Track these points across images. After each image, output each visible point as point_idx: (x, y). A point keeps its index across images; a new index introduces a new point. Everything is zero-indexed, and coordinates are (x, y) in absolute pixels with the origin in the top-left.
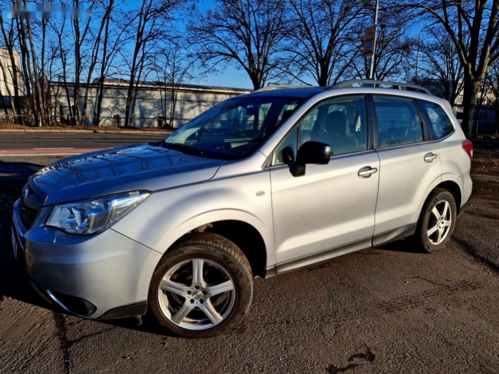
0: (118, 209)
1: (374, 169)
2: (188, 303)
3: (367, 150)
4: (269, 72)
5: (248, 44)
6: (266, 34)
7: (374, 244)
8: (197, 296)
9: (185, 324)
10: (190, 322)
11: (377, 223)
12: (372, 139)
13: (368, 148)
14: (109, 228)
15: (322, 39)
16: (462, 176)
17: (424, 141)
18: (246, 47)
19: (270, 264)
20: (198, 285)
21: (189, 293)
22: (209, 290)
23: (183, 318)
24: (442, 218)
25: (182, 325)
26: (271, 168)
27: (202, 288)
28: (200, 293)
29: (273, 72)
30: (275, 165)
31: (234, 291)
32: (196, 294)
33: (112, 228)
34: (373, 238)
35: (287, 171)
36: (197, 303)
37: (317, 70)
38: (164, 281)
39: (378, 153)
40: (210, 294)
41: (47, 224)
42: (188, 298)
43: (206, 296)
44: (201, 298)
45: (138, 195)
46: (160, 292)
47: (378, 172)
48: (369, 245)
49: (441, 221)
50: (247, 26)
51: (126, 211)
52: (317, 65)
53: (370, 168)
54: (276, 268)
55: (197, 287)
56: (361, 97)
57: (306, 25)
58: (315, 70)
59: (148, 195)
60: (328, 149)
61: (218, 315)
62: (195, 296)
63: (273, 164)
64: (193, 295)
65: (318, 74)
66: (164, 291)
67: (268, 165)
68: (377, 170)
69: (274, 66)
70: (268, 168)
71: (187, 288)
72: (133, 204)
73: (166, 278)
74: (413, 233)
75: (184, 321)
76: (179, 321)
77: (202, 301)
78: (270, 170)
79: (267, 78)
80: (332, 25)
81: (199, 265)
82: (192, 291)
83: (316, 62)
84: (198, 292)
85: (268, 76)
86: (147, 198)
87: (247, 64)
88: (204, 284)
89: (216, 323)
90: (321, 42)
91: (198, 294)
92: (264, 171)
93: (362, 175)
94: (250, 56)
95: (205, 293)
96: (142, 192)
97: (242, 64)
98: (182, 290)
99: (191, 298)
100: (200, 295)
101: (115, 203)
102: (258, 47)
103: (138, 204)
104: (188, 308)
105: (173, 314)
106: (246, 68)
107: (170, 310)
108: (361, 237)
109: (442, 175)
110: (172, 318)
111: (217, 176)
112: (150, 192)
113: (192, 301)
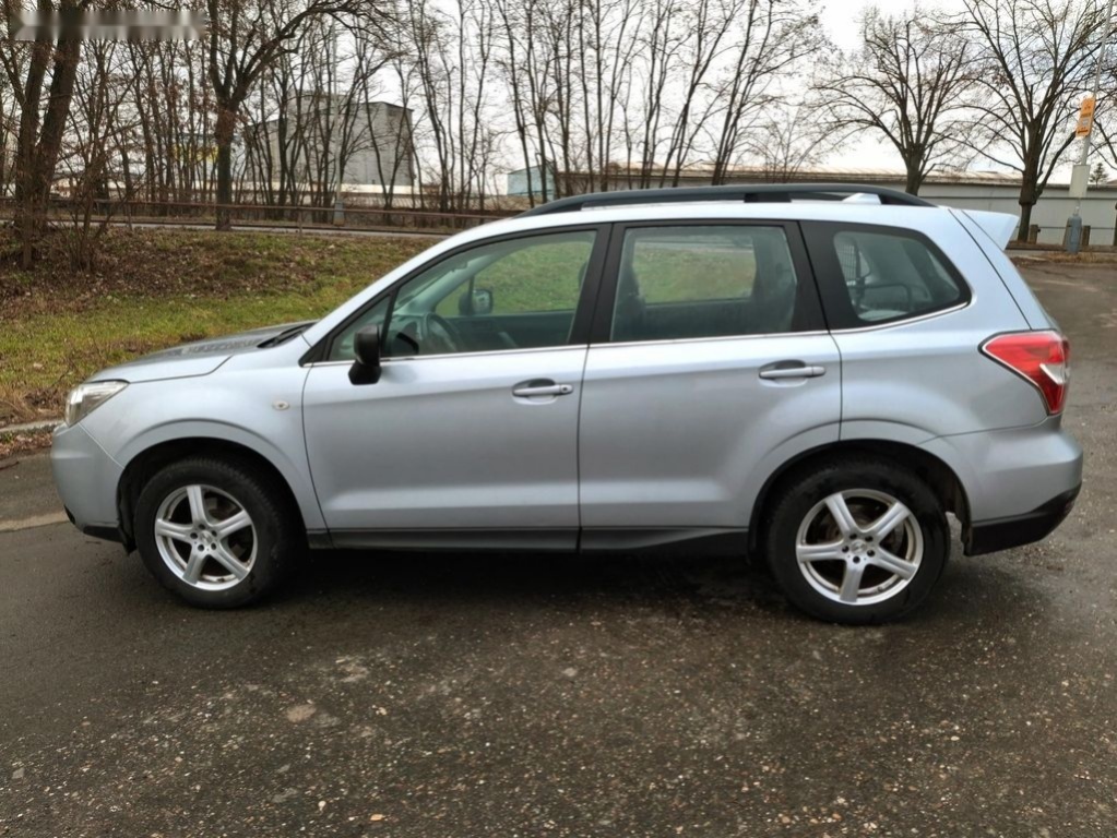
4: (935, 145)
5: (902, 103)
6: (934, 89)
15: (1035, 86)
18: (898, 109)
29: (940, 146)
37: (1022, 138)
50: (903, 80)
52: (1022, 131)
57: (1005, 66)
58: (1018, 140)
65: (1023, 147)
69: (943, 137)
79: (931, 156)
80: (1055, 60)
83: (1021, 125)
85: (933, 152)
87: (896, 134)
90: (1031, 94)
94: (905, 122)
97: (889, 134)
102: (919, 109)
106: (894, 139)
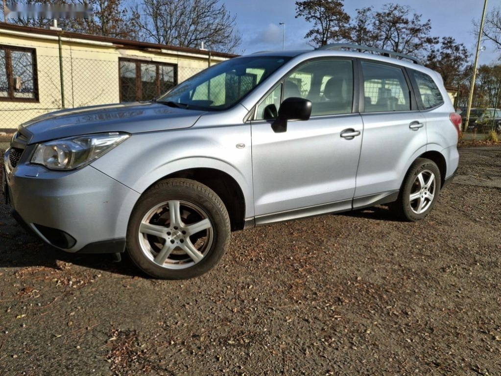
0: (97, 148)
1: (357, 131)
2: (168, 243)
3: (352, 113)
7: (354, 206)
8: (177, 236)
9: (168, 265)
10: (172, 263)
11: (357, 185)
12: (358, 103)
13: (353, 112)
14: (89, 165)
16: (449, 149)
17: (411, 110)
19: (249, 216)
20: (176, 225)
21: (169, 234)
22: (188, 229)
23: (165, 259)
24: (426, 188)
25: (164, 265)
26: (252, 122)
27: (181, 228)
28: (180, 233)
30: (256, 120)
31: (212, 228)
32: (176, 234)
33: (91, 165)
34: (353, 201)
35: (269, 126)
36: (177, 243)
38: (143, 224)
39: (363, 117)
40: (189, 233)
41: (32, 162)
42: (168, 239)
43: (185, 235)
44: (181, 238)
45: (118, 136)
46: (140, 236)
47: (361, 136)
48: (349, 207)
49: (424, 191)
51: (105, 150)
53: (353, 130)
54: (255, 220)
55: (176, 228)
56: (348, 61)
59: (126, 136)
60: (309, 104)
61: (199, 253)
62: (175, 236)
63: (255, 119)
64: (173, 235)
66: (143, 234)
67: (250, 119)
68: (360, 133)
70: (249, 122)
71: (166, 230)
72: (113, 144)
73: (145, 221)
74: (395, 199)
75: (166, 262)
76: (162, 261)
77: (182, 241)
78: (251, 124)
81: (175, 207)
82: (171, 232)
84: (178, 232)
86: (126, 139)
88: (182, 225)
89: (197, 260)
91: (178, 234)
92: (245, 124)
93: (344, 137)
95: (184, 232)
96: (122, 133)
98: (162, 232)
99: (171, 239)
100: (180, 235)
101: (96, 142)
103: (118, 144)
104: (169, 248)
105: (155, 257)
107: (152, 253)
108: (341, 199)
109: (427, 144)
110: (154, 260)
111: (197, 125)
112: (130, 134)
113: (172, 242)
